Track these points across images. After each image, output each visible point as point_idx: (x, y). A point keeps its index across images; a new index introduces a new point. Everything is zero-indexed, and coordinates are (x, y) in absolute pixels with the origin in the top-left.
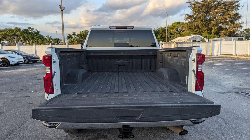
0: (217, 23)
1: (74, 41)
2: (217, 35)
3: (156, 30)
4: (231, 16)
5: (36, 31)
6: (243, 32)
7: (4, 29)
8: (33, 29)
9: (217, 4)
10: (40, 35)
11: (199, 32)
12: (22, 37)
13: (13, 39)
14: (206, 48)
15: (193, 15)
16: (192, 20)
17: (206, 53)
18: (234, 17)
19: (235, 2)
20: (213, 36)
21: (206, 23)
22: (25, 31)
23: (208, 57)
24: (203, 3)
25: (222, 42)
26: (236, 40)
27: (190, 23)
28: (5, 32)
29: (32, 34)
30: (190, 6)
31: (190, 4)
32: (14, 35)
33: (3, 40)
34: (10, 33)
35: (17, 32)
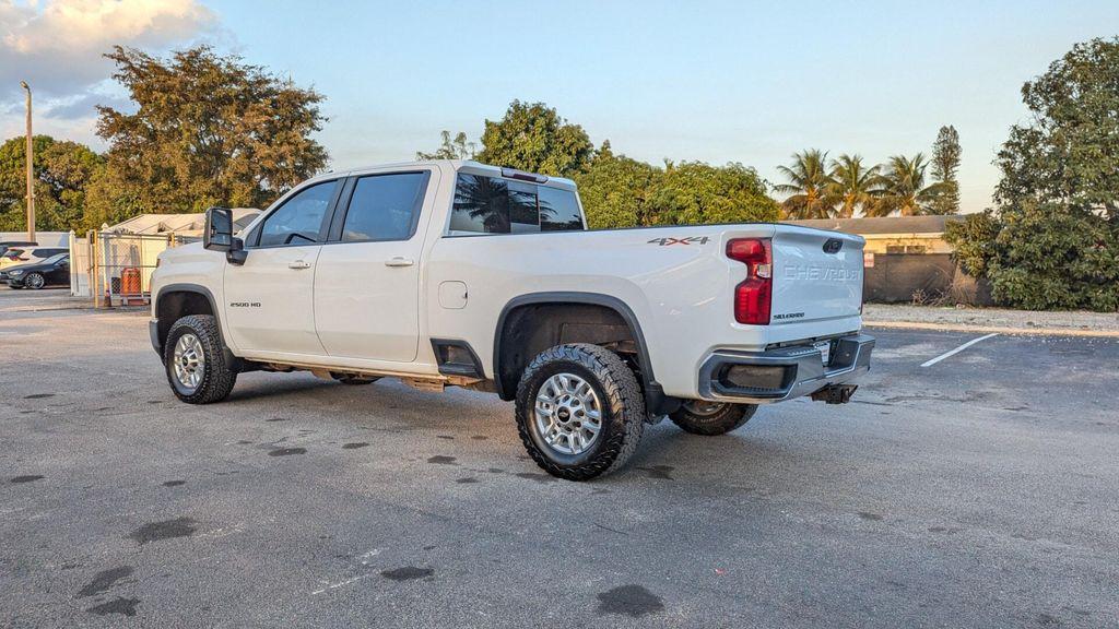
4: (298, 150)
15: (138, 118)
19: (306, 101)
30: (122, 73)
31: (123, 65)
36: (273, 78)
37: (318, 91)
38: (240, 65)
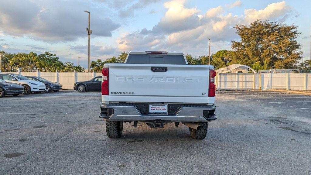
0: (270, 52)
1: (98, 70)
2: (270, 67)
3: (197, 59)
4: (286, 45)
5: (54, 57)
6: (304, 65)
7: (17, 53)
8: (52, 55)
9: (270, 30)
10: (59, 62)
11: (249, 63)
12: (38, 64)
13: (27, 66)
14: (254, 81)
15: (242, 42)
16: (240, 49)
17: (254, 86)
18: (291, 46)
19: (291, 29)
20: (266, 68)
21: (257, 53)
22: (42, 57)
23: (257, 91)
24: (253, 29)
25: (273, 74)
26: (289, 73)
27: (238, 52)
28: (18, 58)
29: (50, 60)
30: (238, 31)
31: (238, 29)
32: (29, 61)
33: (15, 67)
34: (24, 58)
35: (32, 57)
36: (280, 24)
37: (295, 25)
38: (269, 22)
